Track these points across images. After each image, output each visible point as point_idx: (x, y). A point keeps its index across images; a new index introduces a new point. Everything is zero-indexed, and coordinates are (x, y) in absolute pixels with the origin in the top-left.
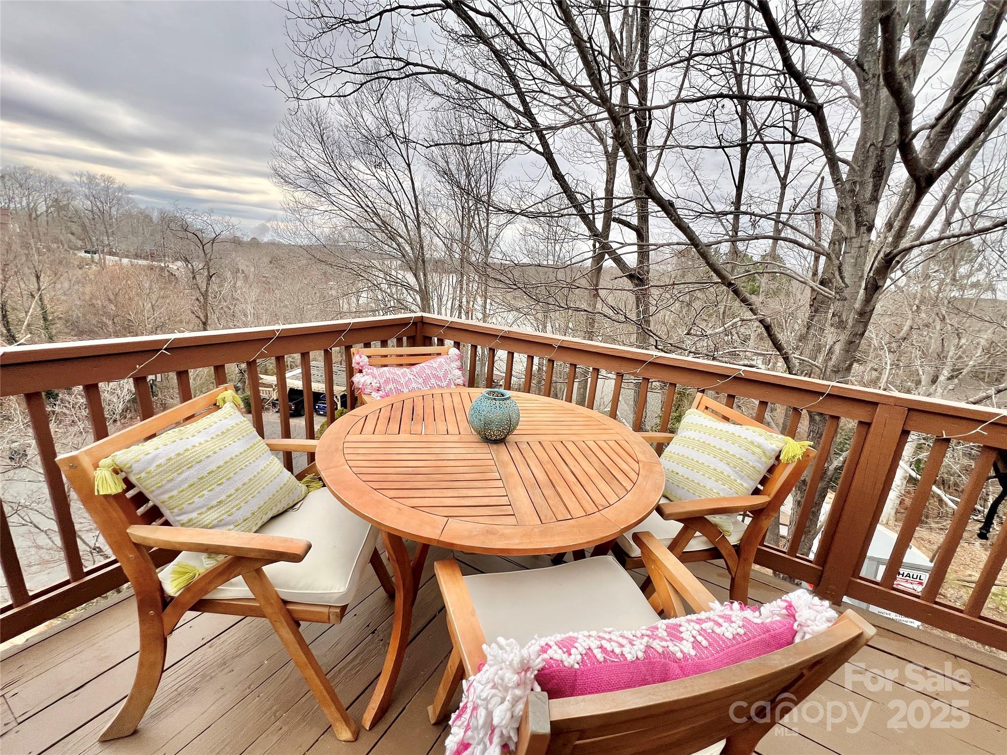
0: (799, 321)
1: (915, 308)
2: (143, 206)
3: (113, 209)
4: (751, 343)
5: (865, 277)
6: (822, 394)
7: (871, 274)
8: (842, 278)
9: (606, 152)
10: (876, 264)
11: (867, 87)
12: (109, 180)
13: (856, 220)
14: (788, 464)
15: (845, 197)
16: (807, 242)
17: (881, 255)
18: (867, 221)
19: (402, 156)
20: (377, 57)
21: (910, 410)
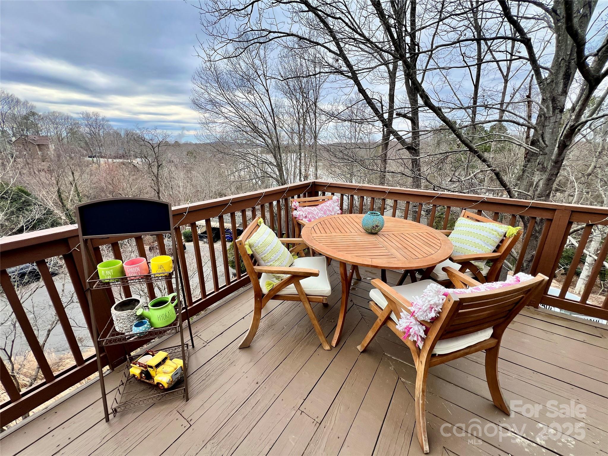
0: (518, 167)
1: (598, 154)
2: (115, 128)
3: (101, 131)
4: (486, 183)
5: (558, 140)
6: (527, 207)
7: (562, 138)
8: (544, 141)
9: (389, 71)
10: (565, 132)
11: (559, 24)
12: (97, 115)
13: (552, 106)
14: (509, 238)
15: (545, 92)
16: (521, 121)
17: (568, 127)
18: (560, 106)
19: (263, 86)
20: (252, 30)
21: (572, 211)
